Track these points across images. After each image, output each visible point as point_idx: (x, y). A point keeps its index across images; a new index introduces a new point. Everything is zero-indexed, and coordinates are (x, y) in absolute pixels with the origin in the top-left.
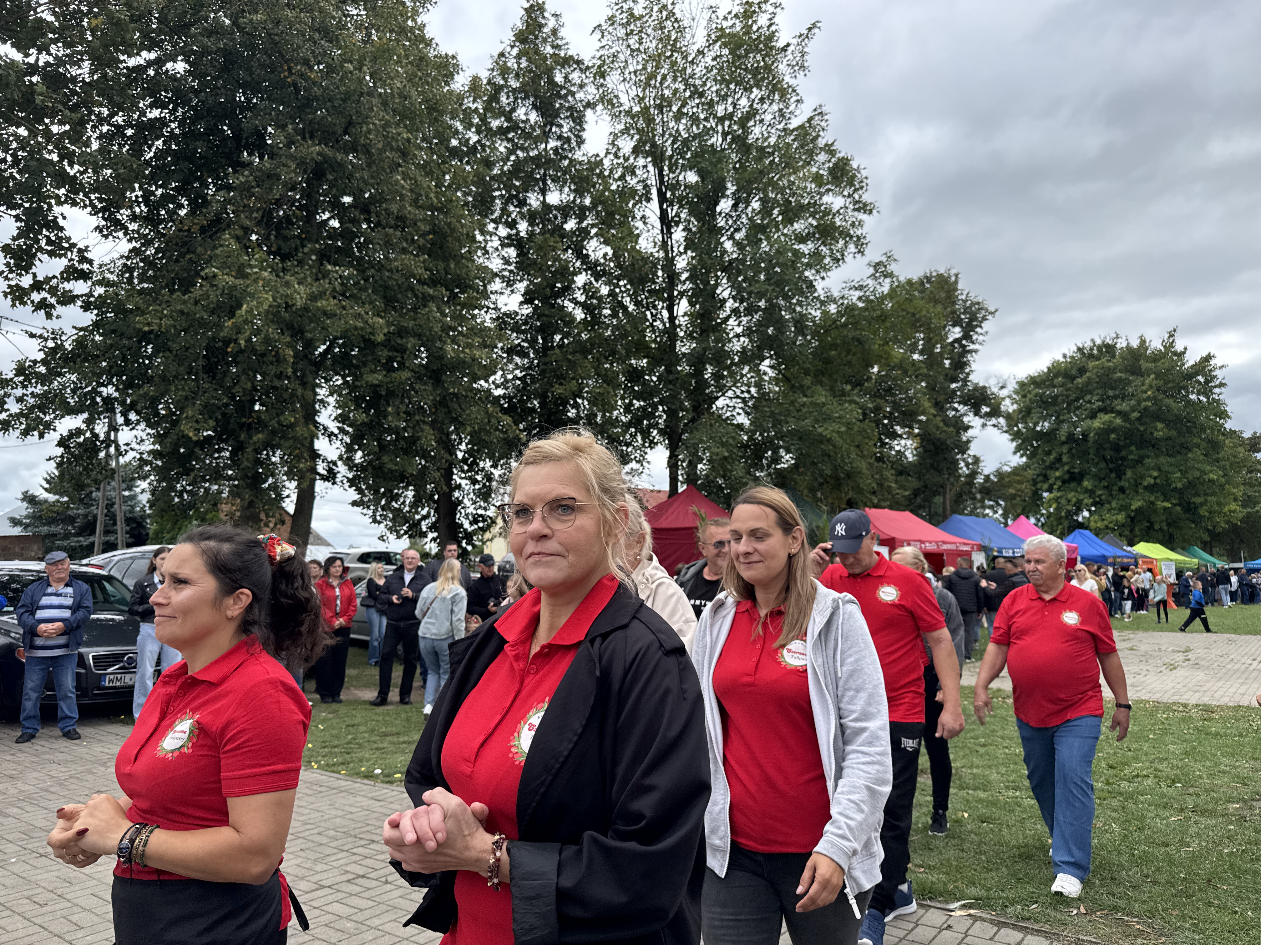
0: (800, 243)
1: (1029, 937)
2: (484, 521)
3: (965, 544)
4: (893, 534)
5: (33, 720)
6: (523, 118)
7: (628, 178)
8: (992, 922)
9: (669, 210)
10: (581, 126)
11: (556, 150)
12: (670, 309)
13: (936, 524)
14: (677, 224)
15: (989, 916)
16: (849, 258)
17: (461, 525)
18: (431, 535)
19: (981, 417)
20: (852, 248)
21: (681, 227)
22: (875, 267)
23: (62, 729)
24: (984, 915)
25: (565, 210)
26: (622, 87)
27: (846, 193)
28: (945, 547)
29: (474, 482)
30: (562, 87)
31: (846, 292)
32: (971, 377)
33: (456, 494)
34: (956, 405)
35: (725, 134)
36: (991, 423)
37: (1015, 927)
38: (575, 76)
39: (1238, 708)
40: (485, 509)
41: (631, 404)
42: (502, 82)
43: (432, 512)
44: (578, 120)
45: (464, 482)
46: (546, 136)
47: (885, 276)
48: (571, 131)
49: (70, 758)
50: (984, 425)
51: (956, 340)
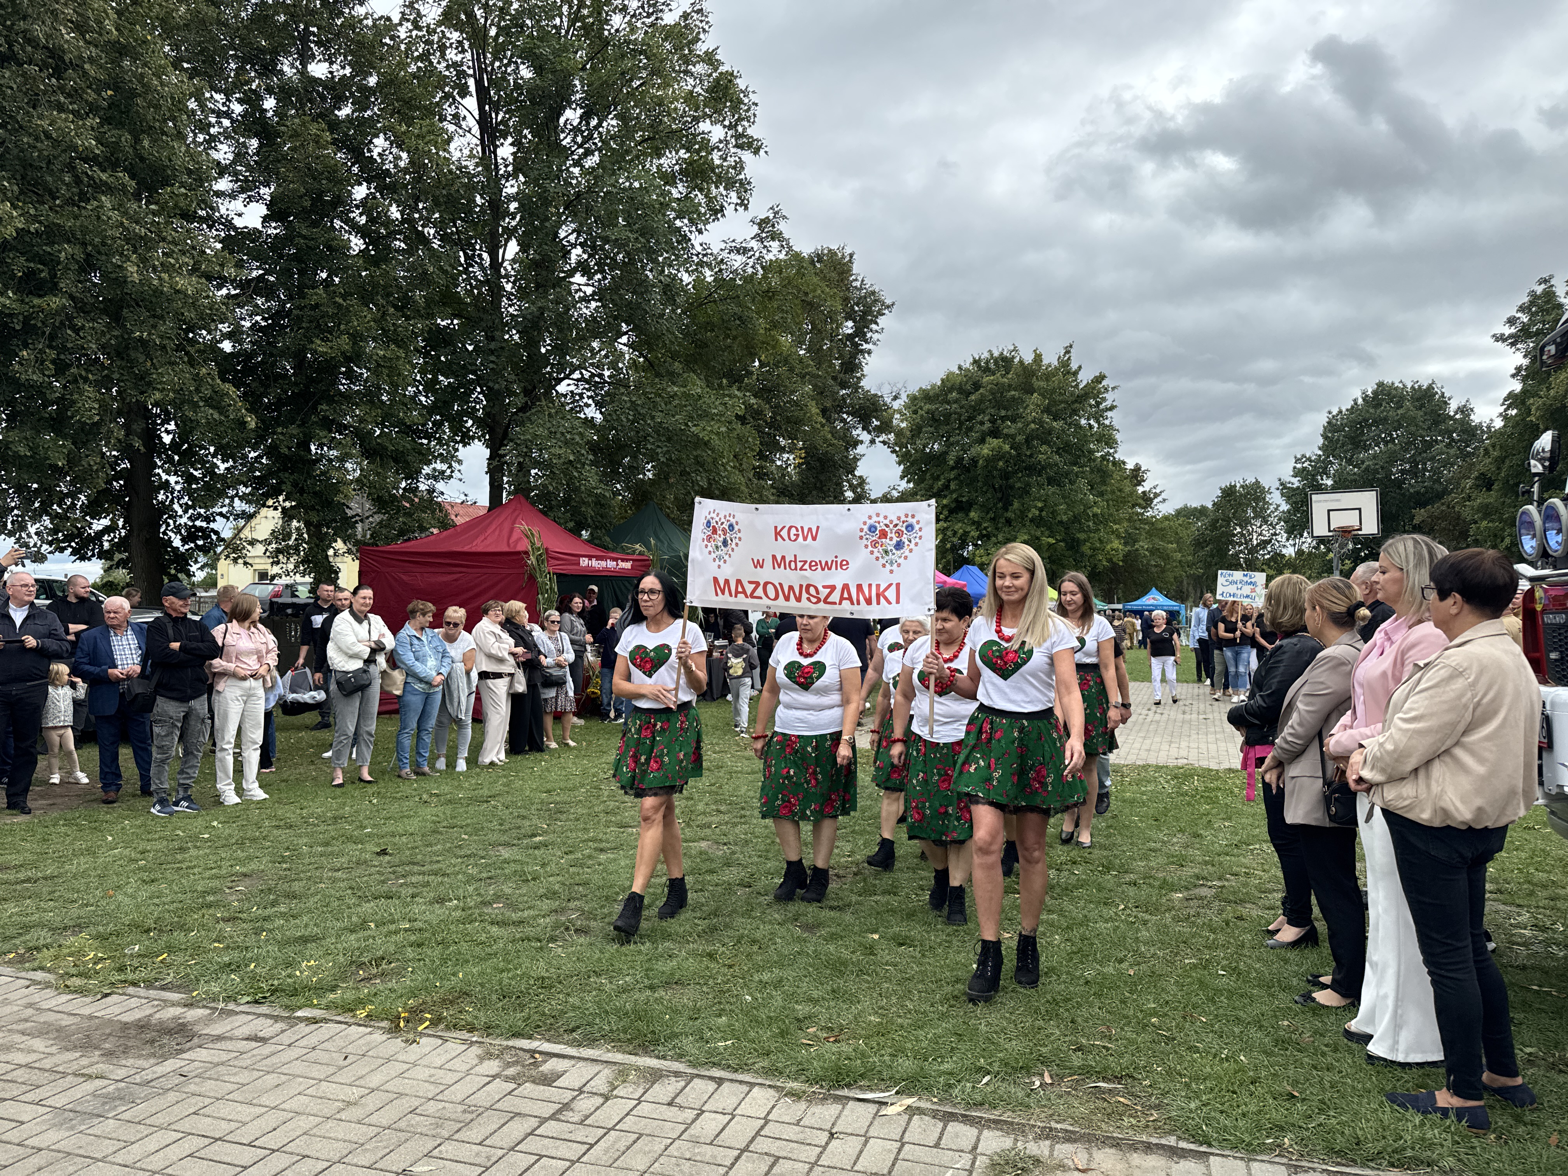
1: (986, 1133)
2: (206, 537)
7: (434, 59)
8: (934, 1114)
9: (493, 114)
15: (928, 1105)
16: (729, 210)
17: (170, 541)
18: (117, 556)
19: (870, 432)
20: (733, 197)
21: (510, 139)
22: (760, 224)
24: (924, 1104)
25: (336, 90)
27: (727, 123)
29: (190, 479)
31: (726, 254)
32: (862, 383)
33: (161, 497)
34: (845, 416)
36: (880, 439)
37: (966, 1120)
39: (1146, 767)
40: (208, 520)
43: (121, 523)
45: (173, 479)
47: (773, 239)
50: (873, 442)
51: (848, 337)
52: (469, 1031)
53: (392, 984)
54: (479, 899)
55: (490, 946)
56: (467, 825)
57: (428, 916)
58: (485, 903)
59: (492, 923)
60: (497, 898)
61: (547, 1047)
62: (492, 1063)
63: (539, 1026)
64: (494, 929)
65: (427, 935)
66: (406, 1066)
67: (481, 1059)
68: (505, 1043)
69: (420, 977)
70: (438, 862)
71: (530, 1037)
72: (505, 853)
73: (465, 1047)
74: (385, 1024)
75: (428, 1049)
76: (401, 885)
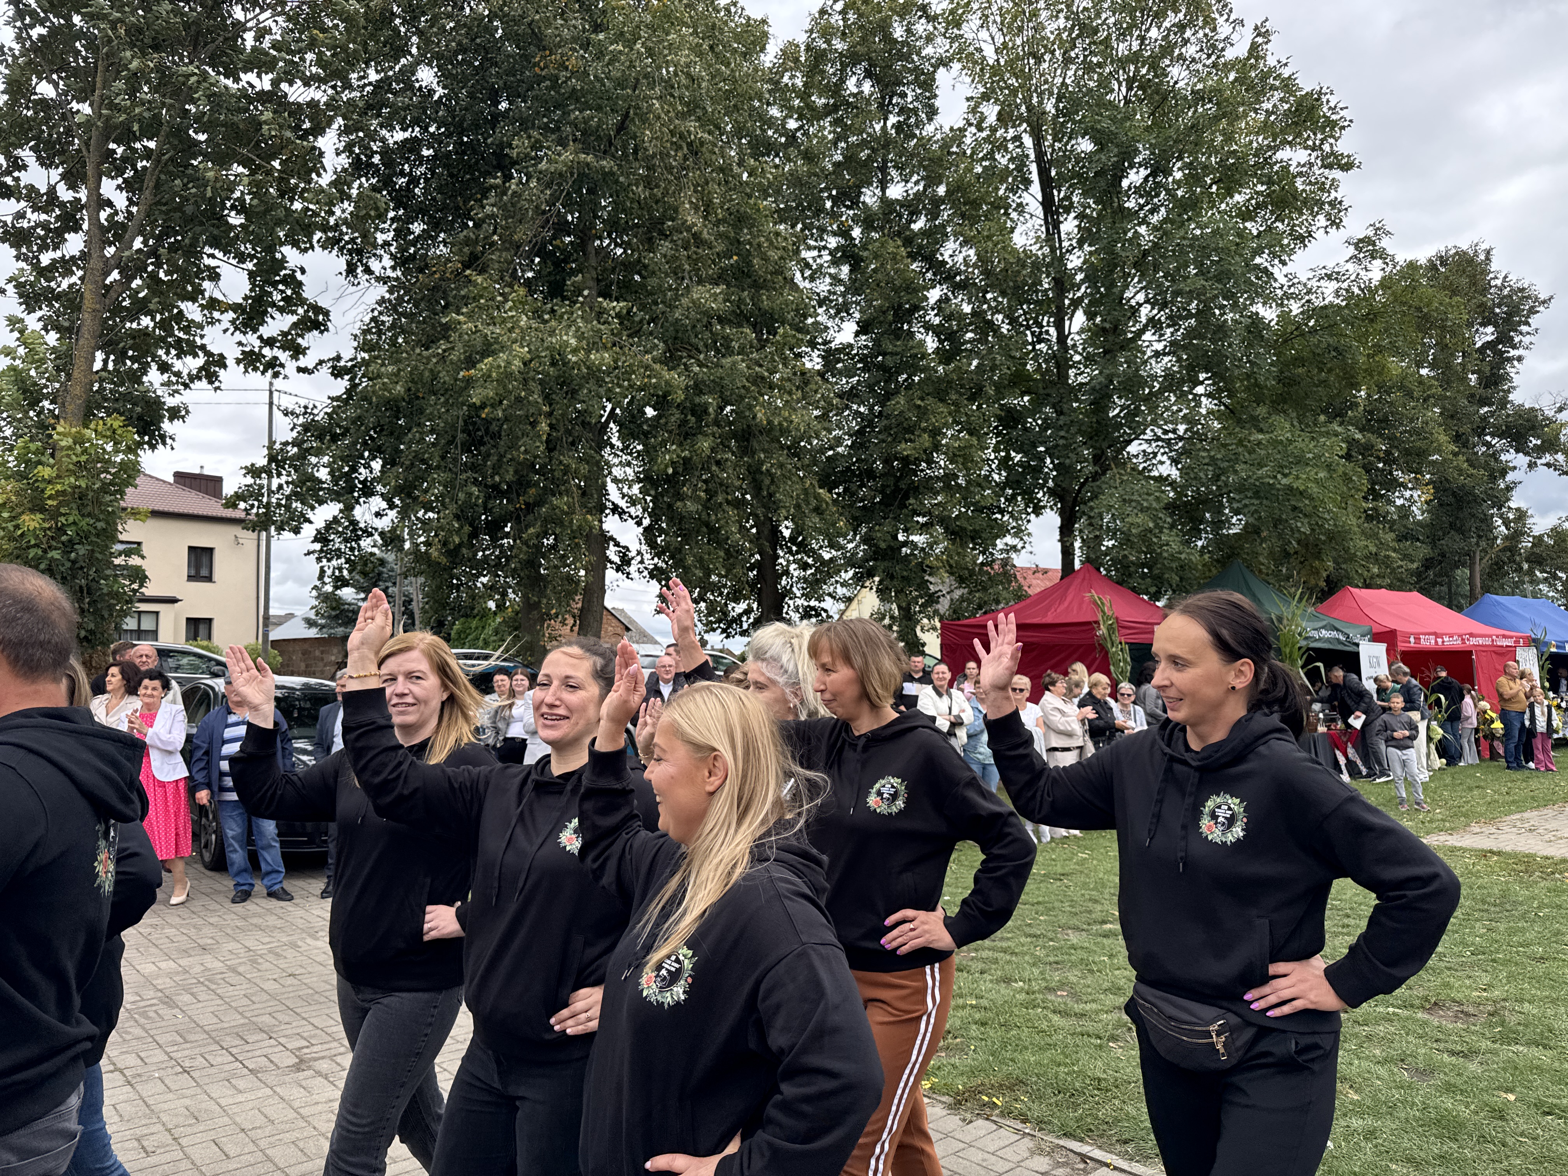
0: (1244, 220)
3: (1504, 636)
4: (1391, 624)
5: (245, 874)
6: (855, 90)
7: (998, 156)
9: (1055, 192)
10: (930, 91)
11: (898, 127)
12: (1059, 326)
13: (1459, 609)
14: (1068, 211)
16: (1318, 235)
19: (1527, 454)
20: (1321, 220)
21: (1073, 215)
22: (1357, 245)
23: (268, 888)
25: (912, 206)
26: (984, 34)
27: (1310, 144)
28: (1473, 641)
29: (805, 566)
30: (905, 43)
31: (1314, 283)
32: (1511, 397)
33: (783, 582)
34: (1488, 438)
35: (1130, 82)
36: (1543, 461)
38: (921, 27)
41: (1008, 457)
42: (824, 46)
44: (927, 83)
45: (792, 567)
46: (884, 111)
47: (1373, 258)
48: (917, 98)
49: (279, 923)
50: (1532, 466)
51: (1487, 345)
52: (1024, 1122)
53: (956, 1060)
54: (1044, 984)
55: (1050, 1036)
56: (1038, 903)
57: (993, 995)
58: (1049, 989)
59: (1054, 1012)
60: (1062, 985)
61: (1098, 1154)
62: (1042, 1159)
63: (1091, 1130)
64: (1056, 1018)
65: (990, 1014)
66: (962, 1145)
67: (1032, 1153)
68: (1057, 1141)
69: (981, 1057)
70: (1008, 939)
71: (1081, 1140)
72: (1074, 938)
73: (1018, 1137)
74: (945, 1099)
75: (984, 1132)
76: (973, 959)
